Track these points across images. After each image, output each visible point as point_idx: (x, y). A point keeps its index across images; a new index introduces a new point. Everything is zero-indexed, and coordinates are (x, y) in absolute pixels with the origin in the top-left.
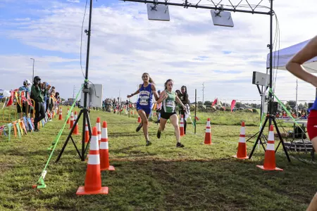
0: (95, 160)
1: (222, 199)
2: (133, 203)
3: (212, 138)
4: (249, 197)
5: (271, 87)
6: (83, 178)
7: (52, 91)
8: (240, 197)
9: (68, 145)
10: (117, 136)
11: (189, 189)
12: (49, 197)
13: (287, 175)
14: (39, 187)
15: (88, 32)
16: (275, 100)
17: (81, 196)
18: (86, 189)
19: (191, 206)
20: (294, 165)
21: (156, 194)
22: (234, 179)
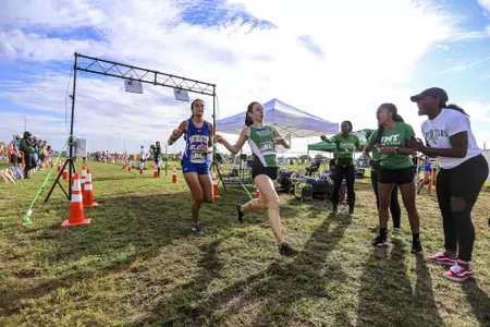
6: (68, 214)
13: (223, 200)
14: (24, 224)
15: (73, 97)
17: (65, 227)
18: (70, 222)
20: (228, 194)
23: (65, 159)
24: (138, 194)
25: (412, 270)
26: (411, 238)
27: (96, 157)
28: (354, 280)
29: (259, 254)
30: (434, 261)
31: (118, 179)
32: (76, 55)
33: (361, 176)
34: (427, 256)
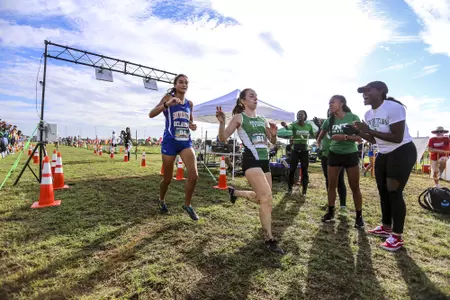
1: (147, 199)
2: (81, 209)
6: (38, 196)
11: (125, 196)
12: (3, 212)
15: (43, 84)
17: (34, 209)
18: (41, 204)
21: (99, 202)
23: (36, 143)
24: (108, 177)
25: (355, 243)
26: (355, 214)
27: (68, 141)
28: (305, 252)
29: (220, 231)
30: (373, 234)
31: (89, 162)
32: (47, 43)
33: (314, 160)
34: (368, 230)
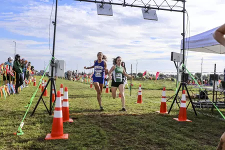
0: (59, 115)
1: (149, 142)
2: (86, 145)
3: (143, 99)
4: (168, 140)
5: (183, 63)
7: (29, 65)
8: (161, 140)
9: (40, 104)
10: (75, 98)
11: (126, 135)
12: (26, 141)
13: (194, 125)
14: (18, 134)
16: (187, 72)
17: (48, 140)
18: (52, 136)
19: (127, 147)
20: (199, 118)
21: (102, 139)
22: (158, 127)
